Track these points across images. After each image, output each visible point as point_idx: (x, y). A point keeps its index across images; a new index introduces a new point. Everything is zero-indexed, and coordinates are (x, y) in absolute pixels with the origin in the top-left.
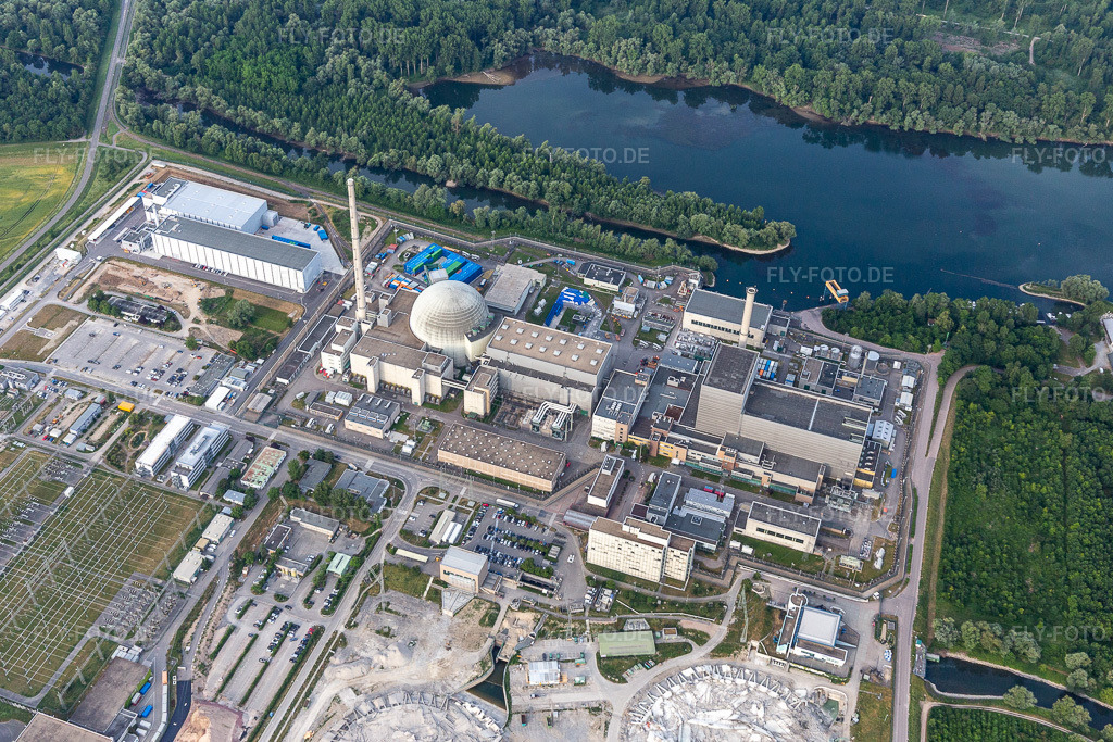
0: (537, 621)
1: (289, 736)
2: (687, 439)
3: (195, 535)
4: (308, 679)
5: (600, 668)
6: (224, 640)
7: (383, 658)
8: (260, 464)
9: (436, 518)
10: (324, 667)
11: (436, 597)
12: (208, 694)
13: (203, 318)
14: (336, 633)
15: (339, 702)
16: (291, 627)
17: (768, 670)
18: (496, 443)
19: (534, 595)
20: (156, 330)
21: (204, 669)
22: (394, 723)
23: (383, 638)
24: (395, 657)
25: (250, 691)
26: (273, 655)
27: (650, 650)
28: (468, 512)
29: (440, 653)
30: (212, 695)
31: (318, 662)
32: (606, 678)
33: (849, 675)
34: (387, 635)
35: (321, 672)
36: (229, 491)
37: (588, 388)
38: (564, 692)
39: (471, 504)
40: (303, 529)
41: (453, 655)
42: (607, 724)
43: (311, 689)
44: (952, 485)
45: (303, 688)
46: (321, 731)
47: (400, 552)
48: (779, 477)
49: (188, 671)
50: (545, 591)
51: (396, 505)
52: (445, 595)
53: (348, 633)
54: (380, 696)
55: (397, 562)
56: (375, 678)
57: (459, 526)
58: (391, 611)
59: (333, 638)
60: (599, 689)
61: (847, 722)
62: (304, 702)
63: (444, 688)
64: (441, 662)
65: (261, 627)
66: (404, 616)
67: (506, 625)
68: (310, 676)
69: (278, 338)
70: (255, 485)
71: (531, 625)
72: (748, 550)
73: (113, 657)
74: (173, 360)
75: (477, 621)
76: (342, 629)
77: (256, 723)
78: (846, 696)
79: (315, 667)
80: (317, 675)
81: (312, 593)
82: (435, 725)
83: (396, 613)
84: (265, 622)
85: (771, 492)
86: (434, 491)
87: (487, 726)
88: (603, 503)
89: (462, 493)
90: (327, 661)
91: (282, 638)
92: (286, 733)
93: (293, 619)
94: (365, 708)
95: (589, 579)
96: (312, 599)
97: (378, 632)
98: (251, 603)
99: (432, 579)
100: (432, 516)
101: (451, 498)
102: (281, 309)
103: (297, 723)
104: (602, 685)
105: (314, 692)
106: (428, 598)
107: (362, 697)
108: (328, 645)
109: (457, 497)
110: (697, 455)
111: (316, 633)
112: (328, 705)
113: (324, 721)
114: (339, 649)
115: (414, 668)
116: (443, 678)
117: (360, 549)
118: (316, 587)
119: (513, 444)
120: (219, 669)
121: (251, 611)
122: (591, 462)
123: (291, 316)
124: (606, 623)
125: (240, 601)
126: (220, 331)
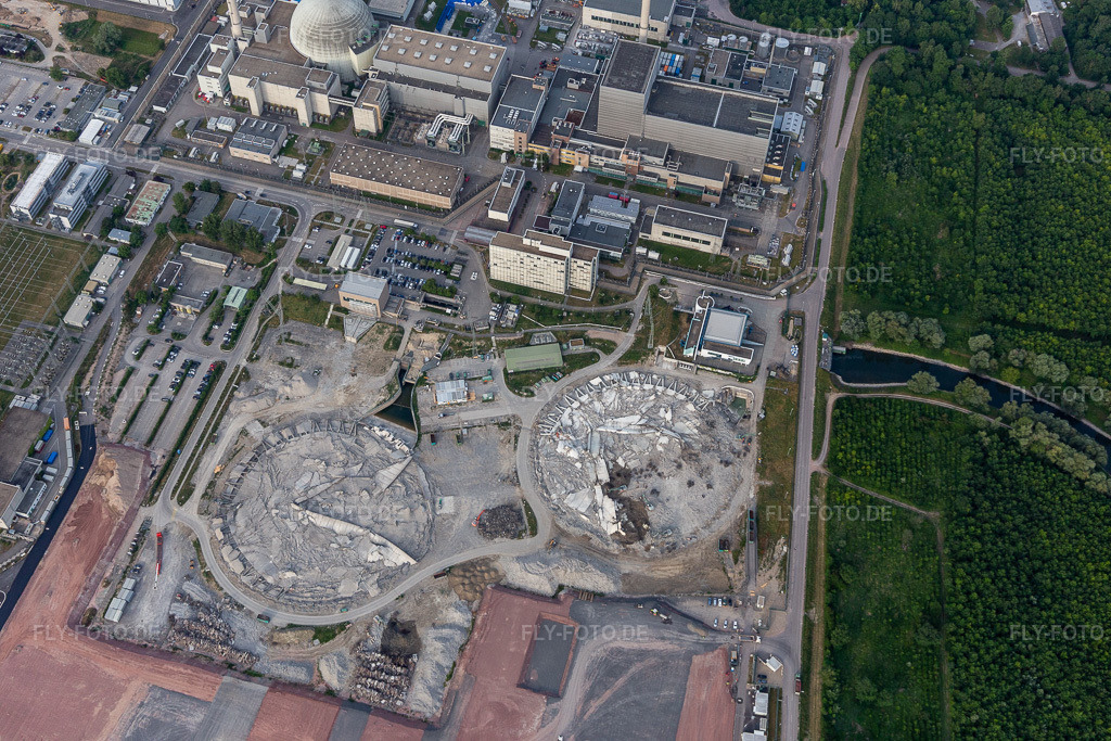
0: (442, 341)
1: (199, 471)
2: (589, 144)
3: (82, 279)
4: (214, 414)
5: (507, 383)
6: (124, 382)
7: (287, 389)
8: (146, 201)
9: (333, 244)
10: (229, 402)
11: (338, 324)
12: (112, 436)
13: (67, 45)
14: (238, 367)
15: (246, 435)
16: (192, 365)
17: (676, 373)
18: (390, 161)
19: (437, 315)
20: (17, 61)
21: (106, 412)
22: (304, 451)
23: (287, 369)
24: (300, 387)
25: (156, 431)
26: (176, 394)
27: (557, 361)
28: (366, 236)
29: (345, 380)
30: (117, 437)
31: (222, 398)
32: (514, 392)
33: (756, 373)
34: (290, 365)
35: (226, 408)
36: (114, 230)
37: (482, 96)
38: (473, 409)
39: (368, 227)
40: (196, 264)
41: (360, 380)
42: (516, 437)
43: (217, 424)
44: (863, 176)
45: (209, 424)
46: (231, 465)
47: (297, 281)
48: (685, 178)
49: (90, 415)
50: (448, 311)
51: (290, 234)
52: (347, 321)
53: (251, 367)
54: (288, 426)
55: (295, 291)
56: (280, 409)
57: (357, 251)
58: (293, 342)
59: (236, 372)
60: (508, 404)
61: (754, 418)
62: (212, 437)
63: (352, 414)
64: (347, 389)
65: (161, 367)
66: (307, 345)
67: (411, 347)
68: (215, 412)
69: (150, 62)
70: (140, 222)
71: (437, 345)
72: (654, 255)
73: (11, 406)
74: (40, 93)
75: (382, 345)
76: (244, 363)
77: (165, 461)
78: (752, 394)
79: (220, 402)
80: (223, 410)
81: (210, 329)
82: (344, 451)
83: (298, 343)
84: (165, 361)
85: (677, 194)
86: (329, 216)
87: (398, 448)
88: (504, 217)
89: (358, 216)
90: (232, 396)
91: (183, 375)
92: (196, 468)
93: (194, 357)
94: (273, 439)
95: (493, 295)
96: (211, 335)
97: (281, 364)
98: (148, 344)
99: (332, 306)
100: (329, 242)
101: (347, 222)
102: (151, 29)
103: (206, 459)
104: (510, 400)
105: (220, 427)
106: (330, 326)
107: (269, 429)
108: (231, 380)
109: (353, 221)
110: (600, 161)
111: (218, 369)
112: (236, 439)
113: (232, 455)
114: (243, 383)
115: (320, 396)
116: (350, 404)
117: (257, 281)
118: (213, 323)
119: (408, 161)
120: (121, 412)
121: (149, 352)
122: (490, 175)
123: (162, 37)
124: (512, 338)
125: (137, 342)
126: (87, 58)
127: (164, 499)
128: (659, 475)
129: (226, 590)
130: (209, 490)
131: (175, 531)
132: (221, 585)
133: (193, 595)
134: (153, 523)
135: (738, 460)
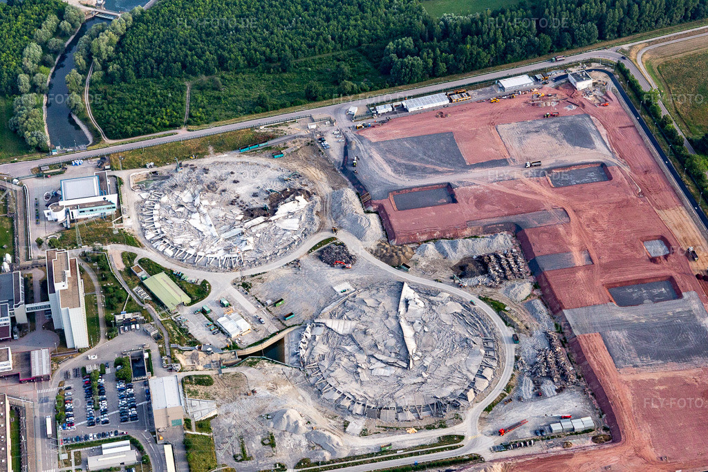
0: (181, 351)
4: (361, 463)
7: (301, 424)
10: (340, 460)
11: (201, 425)
15: (366, 430)
17: (134, 217)
19: (155, 362)
23: (276, 439)
29: (263, 394)
33: (115, 176)
34: (271, 438)
35: (347, 459)
38: (242, 308)
45: (373, 461)
46: (402, 425)
50: (146, 356)
52: (198, 417)
53: (291, 465)
54: (340, 411)
56: (323, 423)
57: (104, 446)
58: (242, 451)
60: (223, 291)
61: (155, 169)
64: (272, 390)
66: (240, 437)
67: (200, 367)
71: (188, 353)
75: (212, 387)
78: (132, 176)
83: (242, 445)
87: (309, 334)
90: (333, 461)
92: (423, 446)
94: (358, 409)
95: (108, 338)
97: (273, 445)
99: (188, 432)
103: (408, 444)
104: (218, 291)
105: (370, 452)
106: (209, 430)
107: (349, 418)
112: (374, 435)
113: (389, 429)
114: (313, 461)
115: (292, 402)
116: (288, 380)
127: (466, 451)
128: (238, 197)
129: (512, 372)
130: (436, 426)
131: (490, 427)
132: (510, 377)
133: (531, 389)
134: (493, 445)
135: (198, 167)
